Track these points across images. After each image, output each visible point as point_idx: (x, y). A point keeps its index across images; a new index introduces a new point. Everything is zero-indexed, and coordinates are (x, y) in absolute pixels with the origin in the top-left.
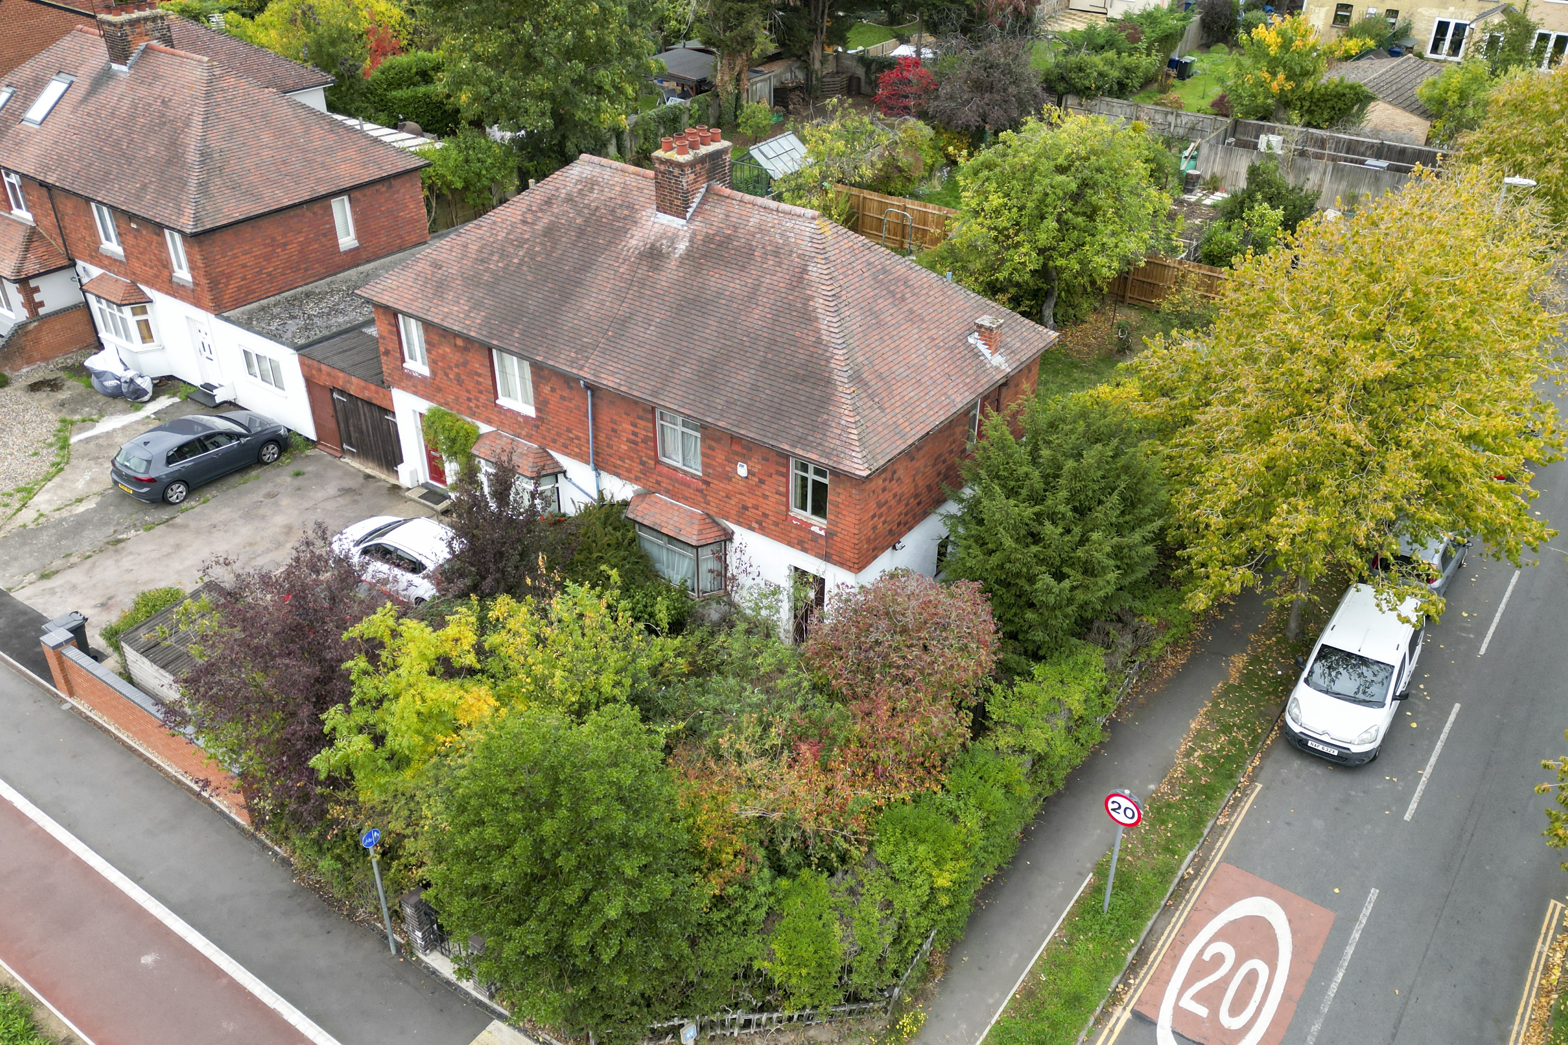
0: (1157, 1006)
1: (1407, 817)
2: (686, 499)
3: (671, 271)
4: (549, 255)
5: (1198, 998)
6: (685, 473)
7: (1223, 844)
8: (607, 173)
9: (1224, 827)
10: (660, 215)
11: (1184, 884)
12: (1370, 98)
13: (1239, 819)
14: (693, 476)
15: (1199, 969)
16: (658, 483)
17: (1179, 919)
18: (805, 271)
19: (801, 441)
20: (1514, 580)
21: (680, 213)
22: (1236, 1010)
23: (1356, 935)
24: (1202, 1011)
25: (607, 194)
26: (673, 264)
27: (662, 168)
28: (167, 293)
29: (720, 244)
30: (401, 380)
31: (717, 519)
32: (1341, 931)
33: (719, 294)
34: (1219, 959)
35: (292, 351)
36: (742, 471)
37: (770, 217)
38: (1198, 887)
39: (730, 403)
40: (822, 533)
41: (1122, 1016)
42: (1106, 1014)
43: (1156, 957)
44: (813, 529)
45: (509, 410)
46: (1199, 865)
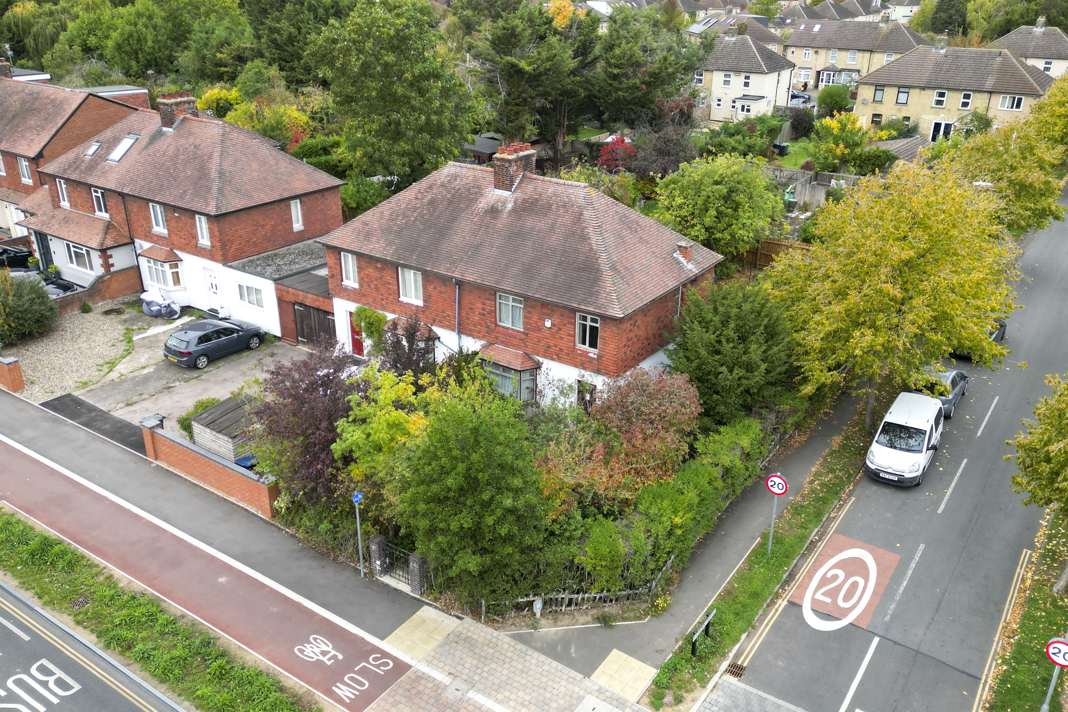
0: (802, 598)
1: (939, 511)
2: (513, 346)
3: (503, 220)
4: (432, 215)
5: (825, 594)
6: (513, 330)
7: (834, 526)
8: (464, 171)
9: (834, 518)
10: (496, 190)
11: (813, 544)
12: (897, 158)
13: (842, 514)
14: (518, 331)
15: (824, 581)
16: (497, 338)
17: (811, 560)
18: (581, 214)
19: (584, 301)
20: (995, 401)
21: (508, 188)
22: (847, 598)
23: (913, 565)
24: (828, 600)
25: (465, 181)
26: (505, 215)
27: (499, 163)
28: (193, 254)
29: (532, 203)
30: (340, 292)
31: (531, 356)
32: (905, 564)
33: (532, 229)
34: (835, 577)
35: (271, 282)
36: (548, 324)
37: (560, 188)
38: (821, 546)
39: (541, 285)
40: (595, 357)
41: (782, 604)
42: (773, 602)
43: (800, 577)
44: (590, 355)
45: (407, 304)
46: (821, 536)
